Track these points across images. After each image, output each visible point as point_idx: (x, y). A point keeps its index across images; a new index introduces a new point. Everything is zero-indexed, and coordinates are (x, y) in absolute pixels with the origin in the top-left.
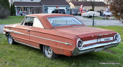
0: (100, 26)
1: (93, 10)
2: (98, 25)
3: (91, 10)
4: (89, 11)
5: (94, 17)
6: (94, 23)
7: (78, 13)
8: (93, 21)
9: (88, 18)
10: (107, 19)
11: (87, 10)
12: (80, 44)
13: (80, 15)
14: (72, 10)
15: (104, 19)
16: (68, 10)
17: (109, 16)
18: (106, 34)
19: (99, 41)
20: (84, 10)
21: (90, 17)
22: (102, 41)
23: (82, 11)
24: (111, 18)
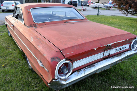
0: (104, 16)
1: (98, 2)
2: (102, 15)
3: (97, 2)
4: (95, 3)
5: (99, 7)
6: (99, 13)
7: (87, 4)
8: (98, 11)
9: (94, 8)
10: (109, 9)
11: (94, 2)
12: (65, 70)
13: (89, 6)
14: (83, 2)
15: (107, 9)
16: (80, 2)
17: (111, 7)
18: (120, 42)
19: (106, 54)
20: (92, 2)
21: (96, 8)
22: (111, 53)
23: (90, 3)
24: (112, 8)
